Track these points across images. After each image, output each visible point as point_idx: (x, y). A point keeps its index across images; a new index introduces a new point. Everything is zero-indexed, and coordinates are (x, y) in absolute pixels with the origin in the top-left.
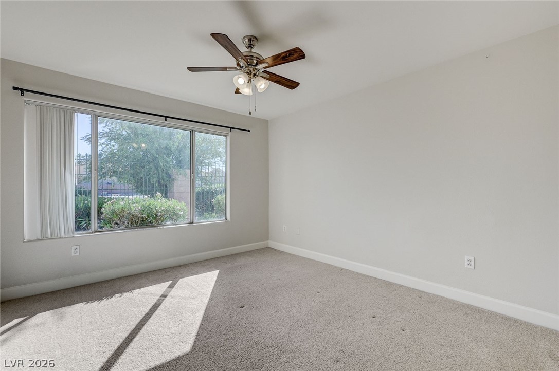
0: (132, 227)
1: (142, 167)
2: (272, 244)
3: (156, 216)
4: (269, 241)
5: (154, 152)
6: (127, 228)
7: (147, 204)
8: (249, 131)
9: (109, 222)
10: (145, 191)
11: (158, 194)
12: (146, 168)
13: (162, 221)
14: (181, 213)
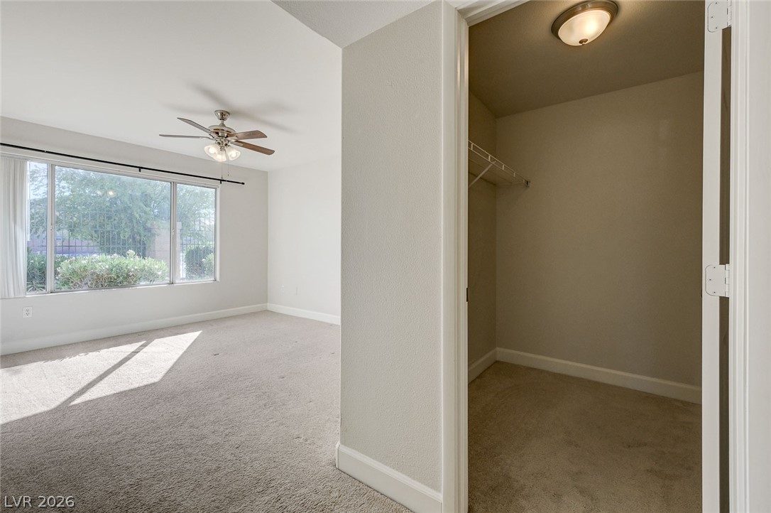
0: (97, 287)
1: (109, 218)
2: (270, 306)
3: (128, 275)
4: (268, 304)
5: (126, 199)
6: (90, 288)
7: (117, 262)
8: (243, 184)
9: (66, 282)
10: (113, 249)
11: (131, 252)
12: (115, 220)
13: (135, 282)
14: (160, 273)
